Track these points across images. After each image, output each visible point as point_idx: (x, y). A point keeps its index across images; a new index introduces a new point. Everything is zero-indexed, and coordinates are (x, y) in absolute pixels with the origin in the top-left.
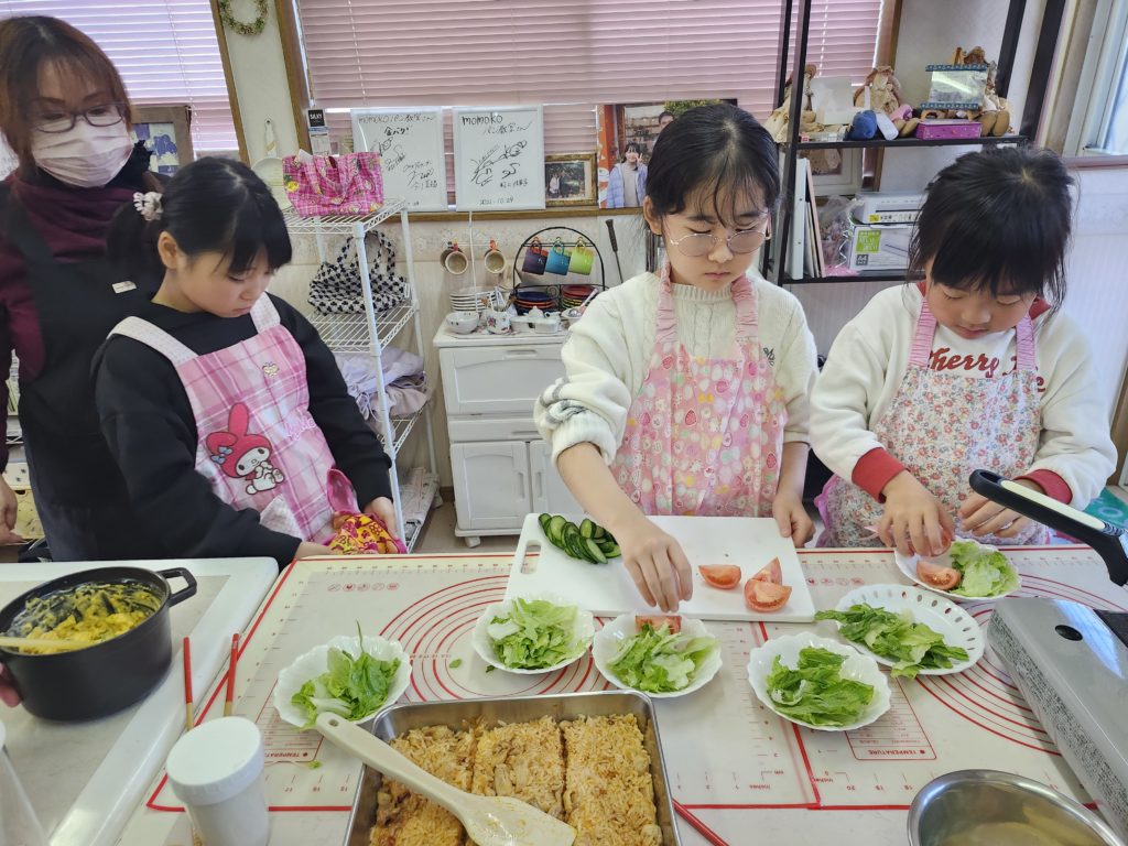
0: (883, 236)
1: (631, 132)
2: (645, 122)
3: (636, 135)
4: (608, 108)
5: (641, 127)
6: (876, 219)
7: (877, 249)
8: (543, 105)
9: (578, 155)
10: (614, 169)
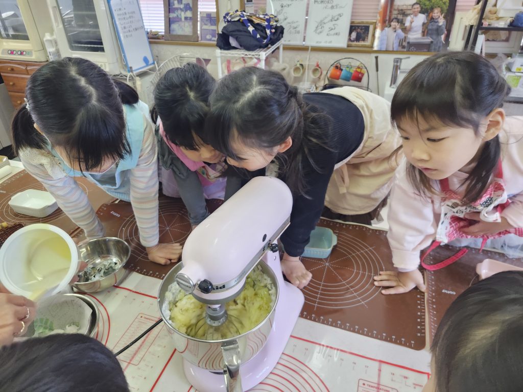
0: (521, 79)
1: (396, 12)
2: (405, 7)
3: (399, 14)
5: (402, 10)
6: (520, 70)
7: (517, 86)
9: (368, 22)
10: (384, 31)
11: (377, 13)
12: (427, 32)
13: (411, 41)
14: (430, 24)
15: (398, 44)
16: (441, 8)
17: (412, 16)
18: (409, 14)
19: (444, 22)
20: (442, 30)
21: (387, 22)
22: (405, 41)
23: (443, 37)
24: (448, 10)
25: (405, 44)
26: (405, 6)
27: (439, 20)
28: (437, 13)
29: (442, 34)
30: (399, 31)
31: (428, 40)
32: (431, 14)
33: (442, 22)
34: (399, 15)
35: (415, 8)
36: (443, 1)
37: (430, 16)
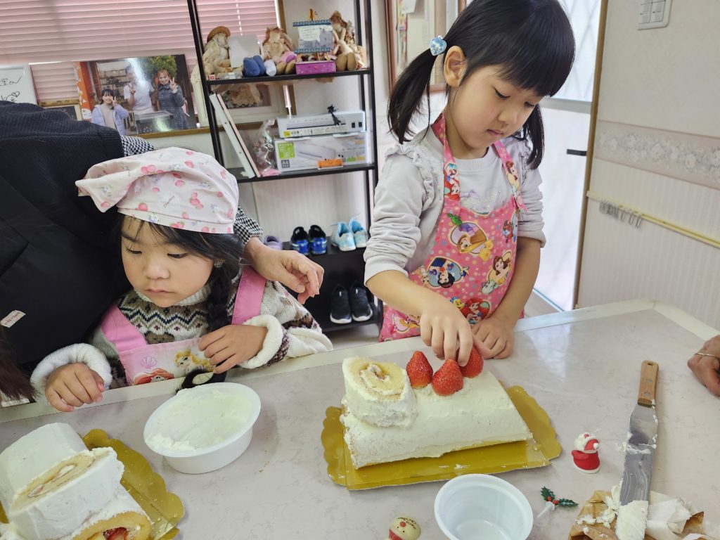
0: (295, 146)
1: (104, 81)
2: (115, 74)
3: (109, 83)
4: (83, 64)
5: (112, 77)
6: (288, 134)
7: (294, 155)
8: (30, 64)
9: (68, 101)
10: (95, 110)
11: (75, 84)
12: (160, 104)
14: (160, 93)
15: (123, 125)
16: (168, 70)
17: (130, 84)
18: (126, 82)
19: (178, 88)
20: (180, 99)
21: (96, 96)
22: (132, 120)
23: (184, 107)
24: (177, 71)
25: (132, 124)
26: (114, 72)
27: (171, 86)
28: (165, 77)
29: (183, 105)
30: (119, 107)
32: (157, 78)
33: (175, 88)
34: (111, 86)
35: (131, 74)
36: (168, 60)
37: (157, 83)
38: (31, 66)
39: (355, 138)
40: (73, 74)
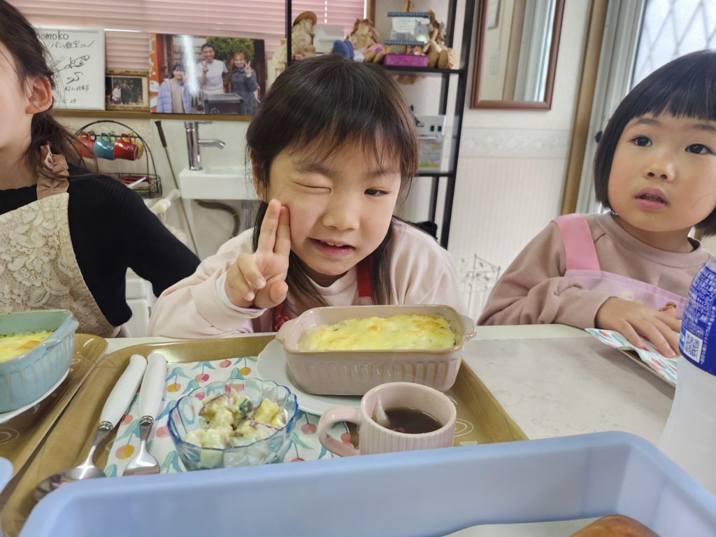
4: (160, 37)
8: (106, 30)
9: (137, 72)
11: (146, 55)
12: (232, 86)
13: (210, 99)
15: (189, 104)
16: (245, 53)
19: (252, 73)
20: (253, 84)
21: (167, 70)
22: (200, 99)
23: (256, 93)
24: (254, 56)
25: (200, 103)
28: (241, 60)
29: (255, 90)
31: (235, 98)
32: (232, 60)
35: (206, 52)
36: (246, 44)
37: (232, 64)
38: (106, 32)
39: (432, 142)
40: (147, 46)
